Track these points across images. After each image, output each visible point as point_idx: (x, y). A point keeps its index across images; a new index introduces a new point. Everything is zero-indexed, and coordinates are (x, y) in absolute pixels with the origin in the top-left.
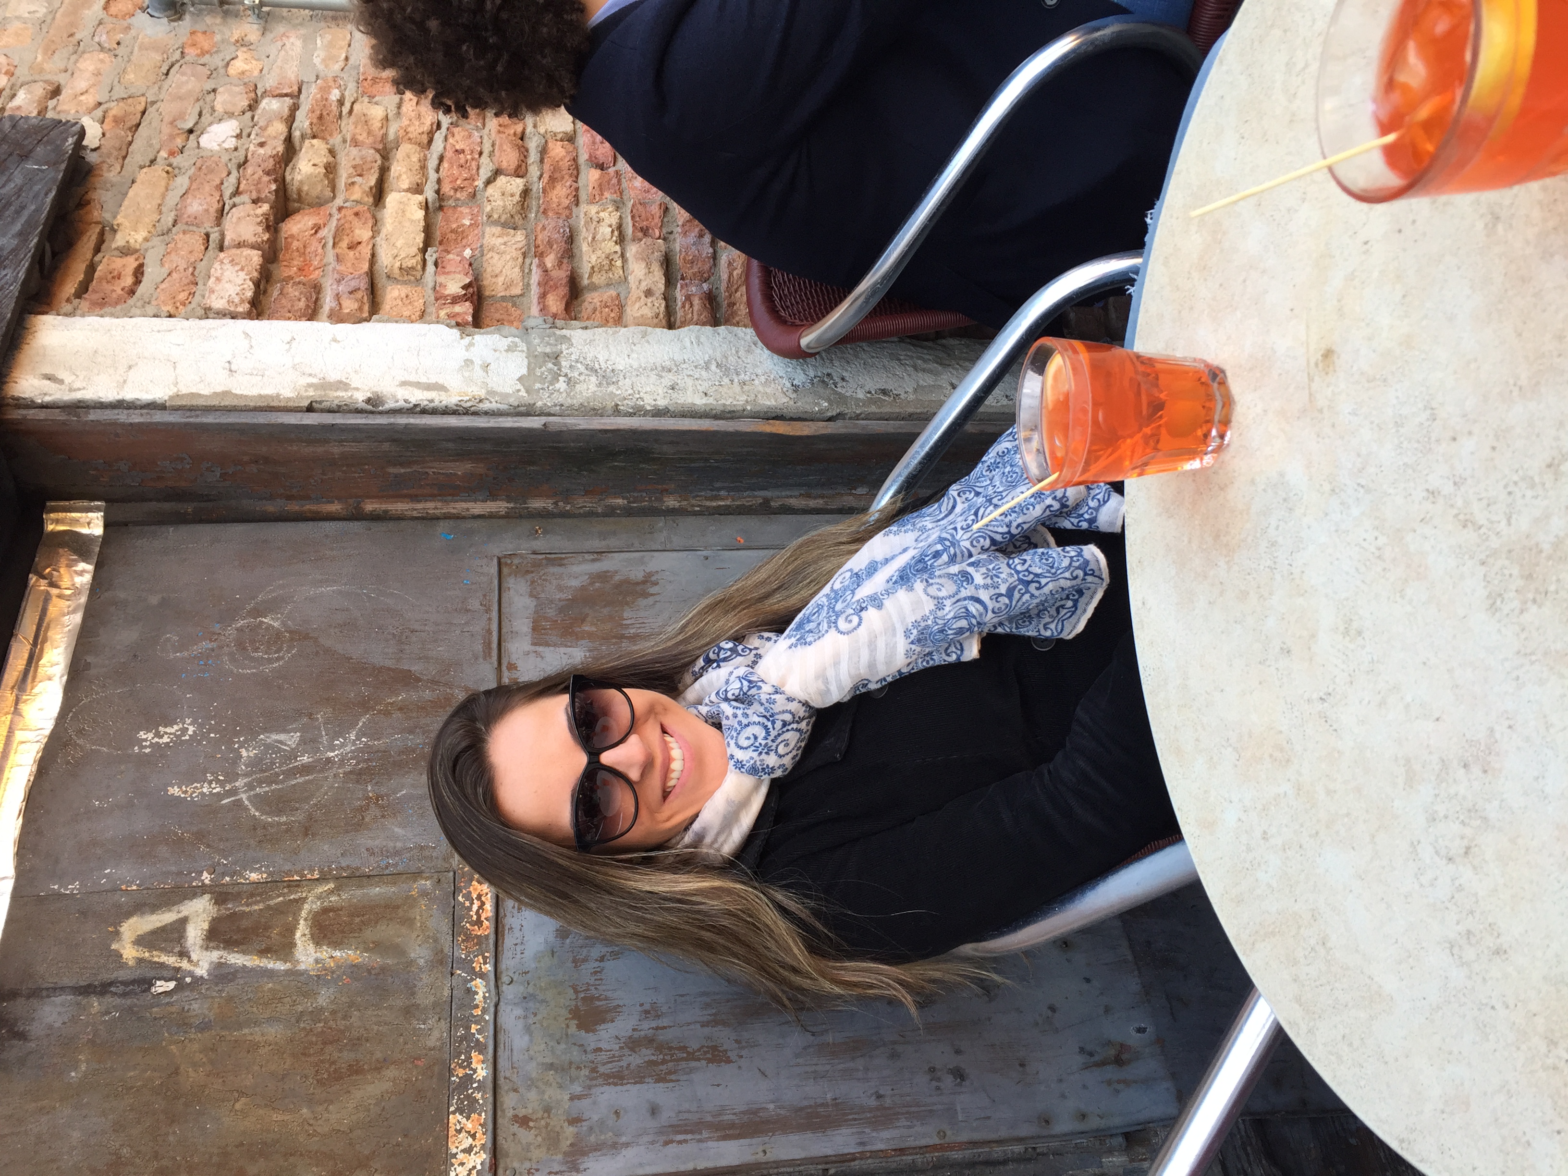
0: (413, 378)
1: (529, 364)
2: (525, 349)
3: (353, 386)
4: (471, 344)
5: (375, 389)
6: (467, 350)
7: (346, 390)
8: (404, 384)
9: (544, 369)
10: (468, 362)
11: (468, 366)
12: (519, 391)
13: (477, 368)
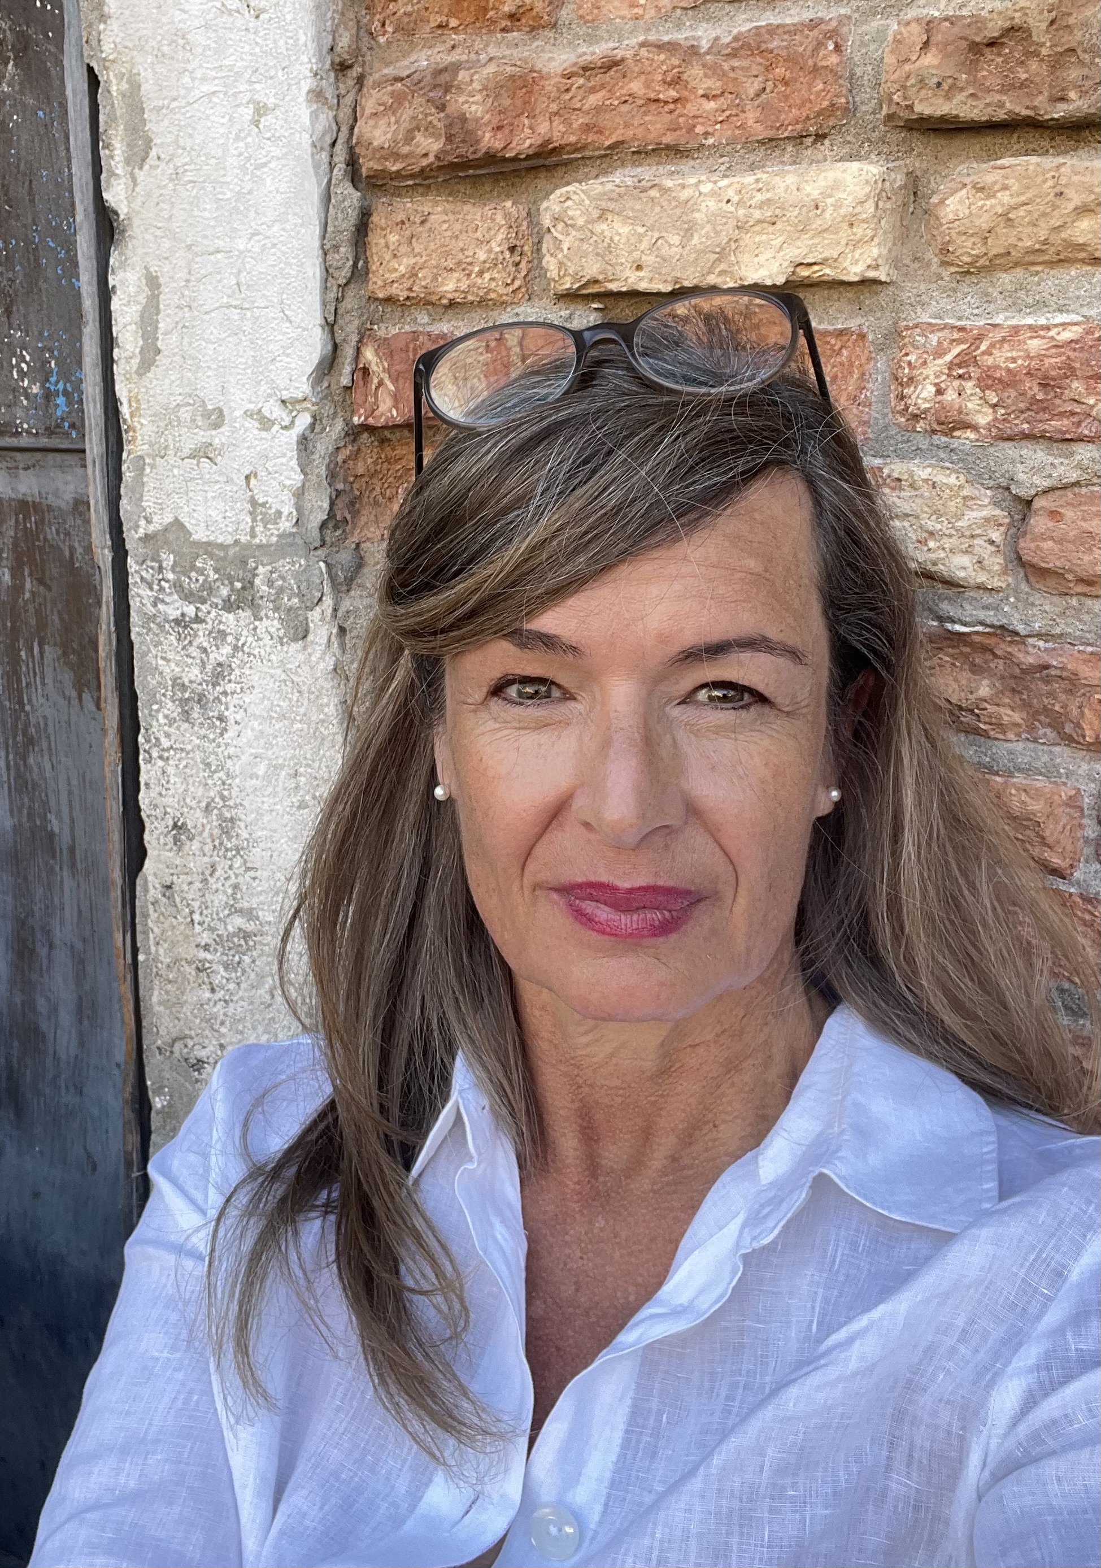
0: (167, 298)
1: (222, 546)
2: (261, 539)
3: (141, 175)
4: (266, 423)
5: (136, 222)
6: (249, 414)
7: (128, 162)
8: (153, 283)
9: (213, 576)
10: (217, 418)
11: (207, 415)
12: (149, 521)
13: (202, 436)
